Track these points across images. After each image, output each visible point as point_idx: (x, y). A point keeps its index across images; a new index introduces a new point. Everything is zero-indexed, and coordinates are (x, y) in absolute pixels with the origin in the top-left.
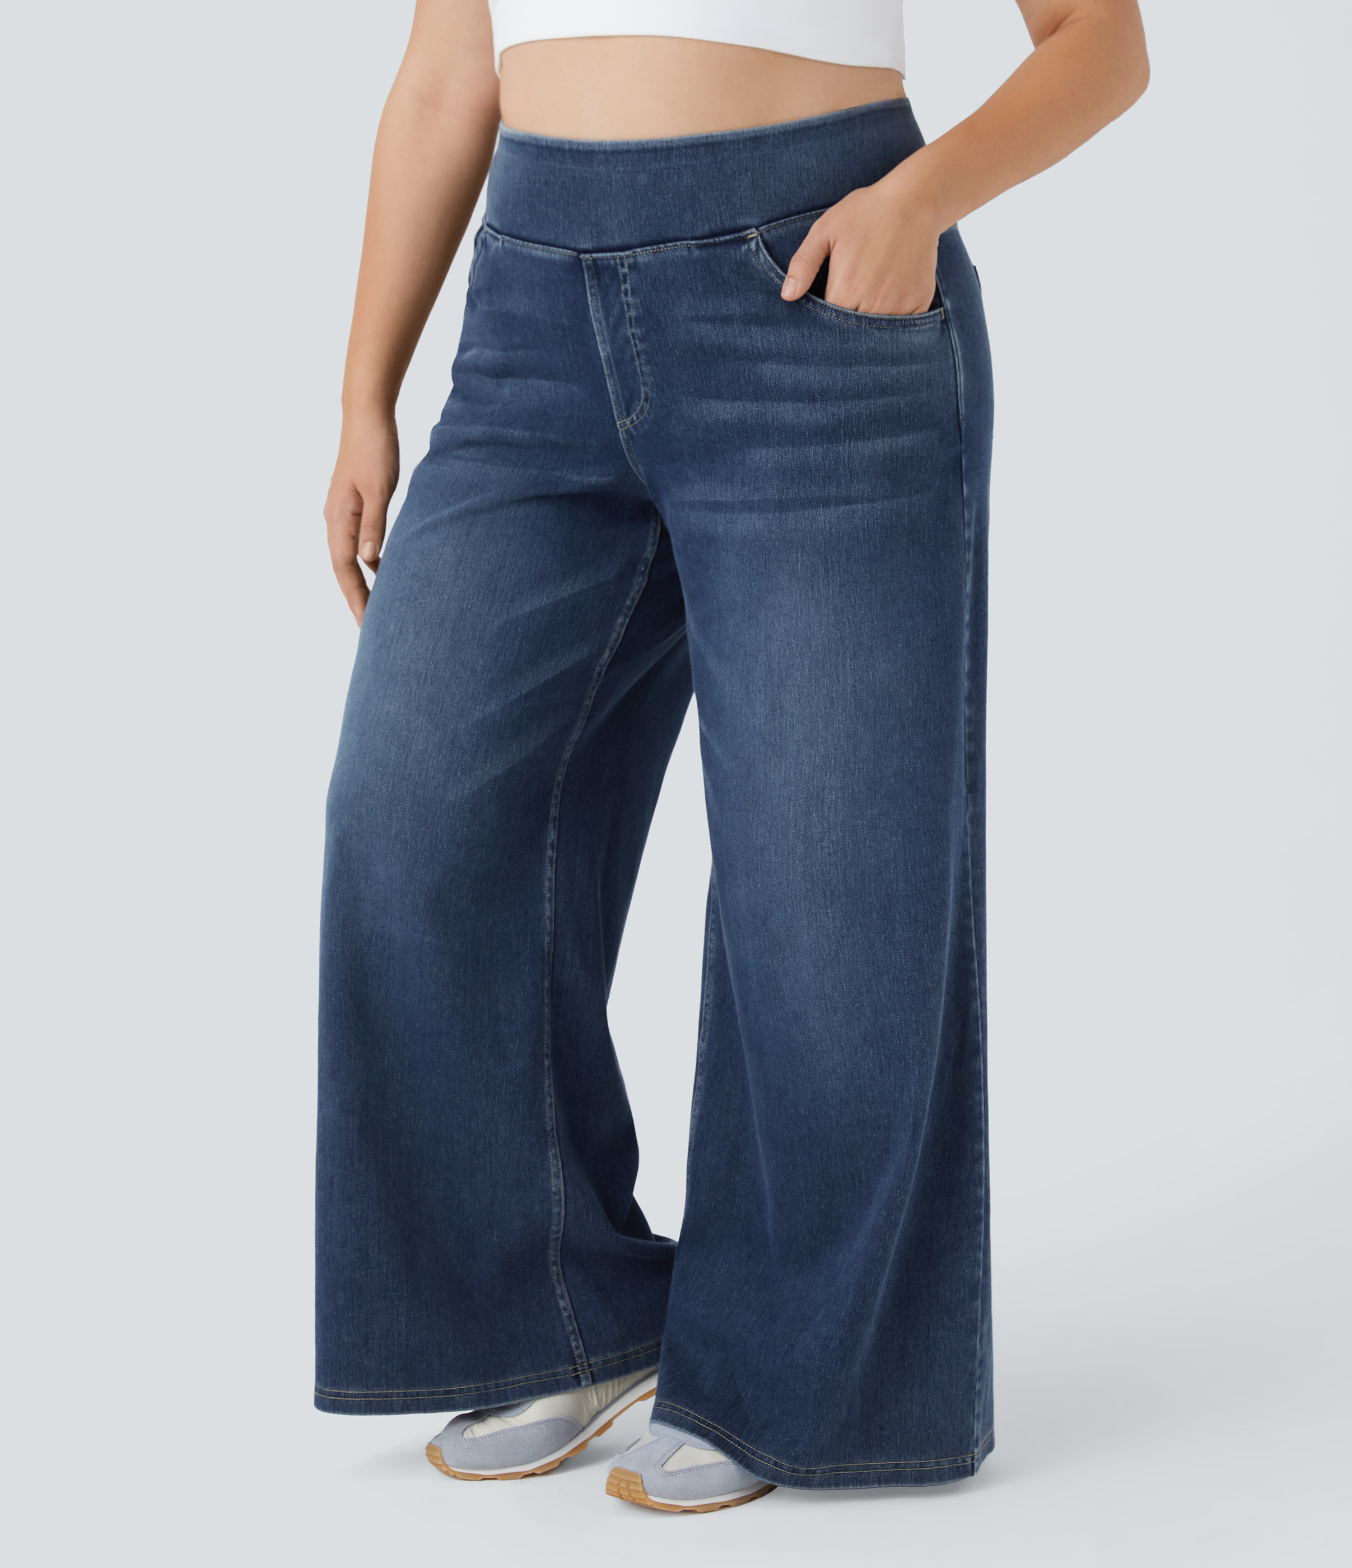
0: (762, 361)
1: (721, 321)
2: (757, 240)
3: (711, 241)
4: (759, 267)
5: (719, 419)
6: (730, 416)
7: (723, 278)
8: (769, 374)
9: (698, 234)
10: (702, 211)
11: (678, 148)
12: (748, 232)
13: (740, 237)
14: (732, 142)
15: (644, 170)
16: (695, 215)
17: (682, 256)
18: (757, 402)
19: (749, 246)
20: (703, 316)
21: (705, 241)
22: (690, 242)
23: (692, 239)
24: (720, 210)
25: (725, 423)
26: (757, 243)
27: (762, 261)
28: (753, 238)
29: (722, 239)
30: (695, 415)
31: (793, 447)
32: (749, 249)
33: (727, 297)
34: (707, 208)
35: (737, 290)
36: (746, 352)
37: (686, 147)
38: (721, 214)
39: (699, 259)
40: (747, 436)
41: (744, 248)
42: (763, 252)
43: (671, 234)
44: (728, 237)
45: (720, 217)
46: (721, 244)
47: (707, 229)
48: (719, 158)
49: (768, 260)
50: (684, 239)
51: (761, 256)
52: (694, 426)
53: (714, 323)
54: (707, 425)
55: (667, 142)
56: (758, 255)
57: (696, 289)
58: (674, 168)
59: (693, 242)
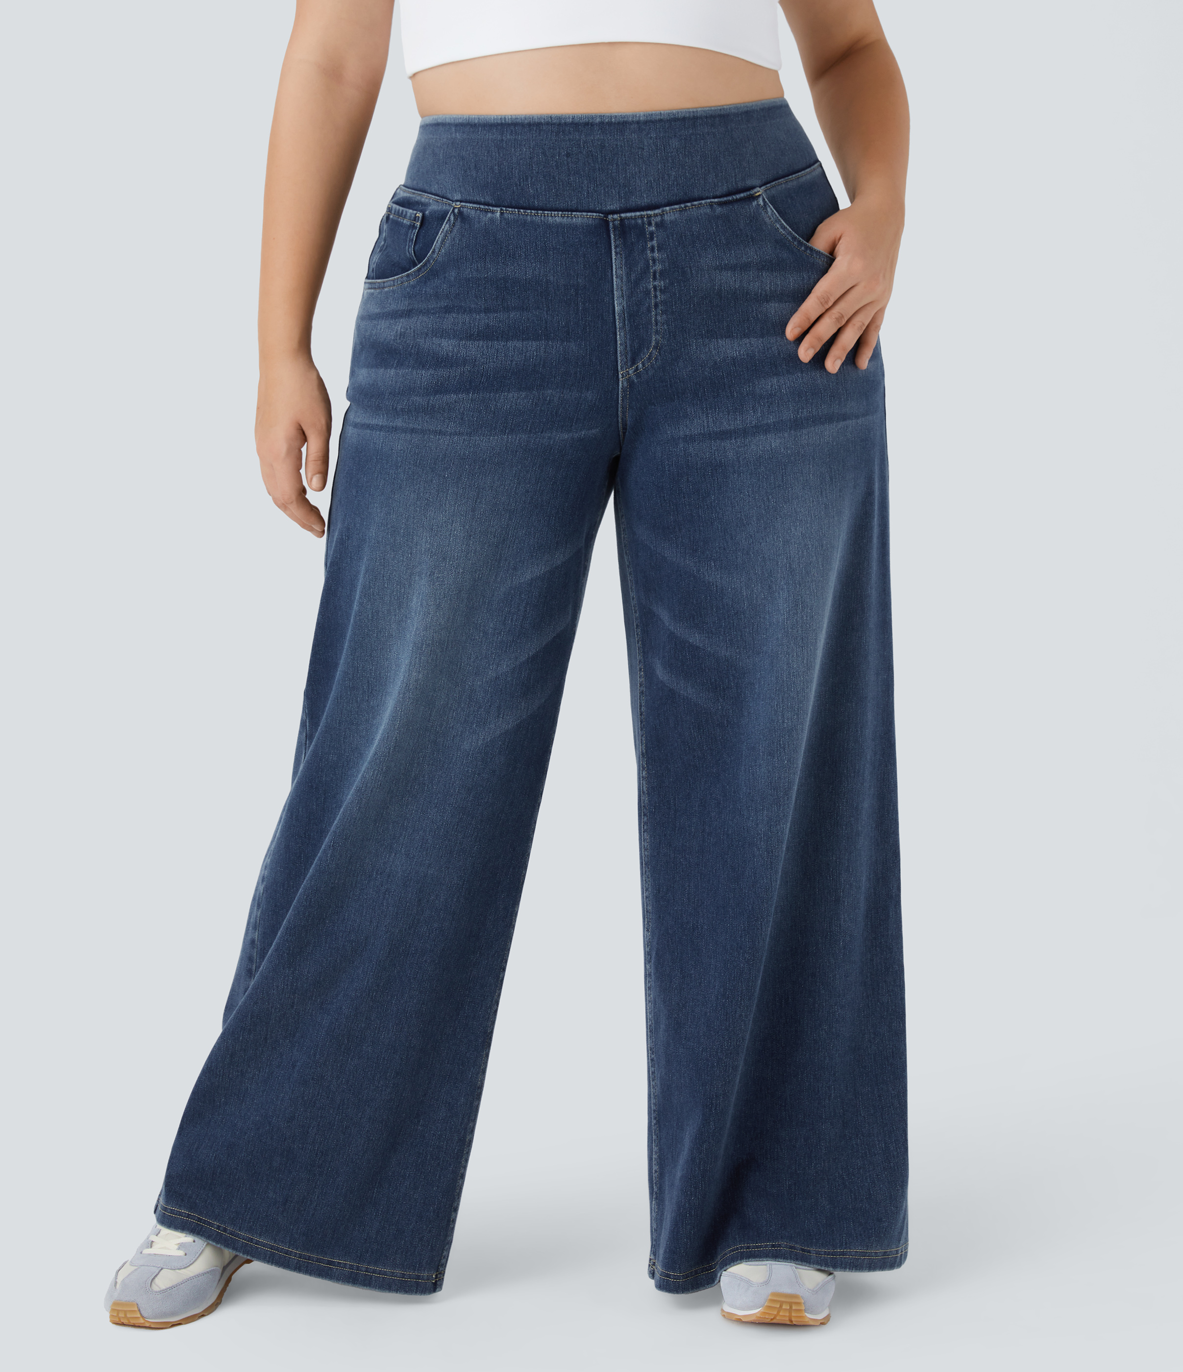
0: (767, 301)
1: (741, 269)
2: (763, 197)
3: (730, 198)
4: (767, 220)
5: (728, 357)
6: (739, 353)
7: (741, 230)
8: (773, 312)
9: (718, 193)
10: (722, 173)
11: (701, 118)
12: (755, 190)
13: (750, 194)
14: (736, 115)
15: (675, 136)
16: (716, 176)
17: (706, 214)
18: (763, 338)
19: (758, 202)
20: (725, 265)
21: (725, 199)
22: (713, 200)
23: (714, 198)
24: (735, 172)
25: (734, 359)
26: (764, 199)
27: (770, 213)
28: (760, 195)
29: (738, 196)
30: (703, 356)
31: (802, 373)
32: (759, 205)
33: (746, 247)
34: (726, 170)
35: (752, 241)
36: (755, 295)
37: (706, 117)
38: (735, 175)
39: (721, 215)
40: (755, 369)
41: (755, 203)
42: (769, 206)
43: (696, 194)
44: (742, 195)
45: (735, 179)
46: (737, 201)
47: (724, 189)
48: (729, 127)
49: (774, 213)
50: (707, 198)
51: (769, 209)
52: (702, 366)
53: (735, 270)
54: (715, 363)
55: (693, 112)
56: (766, 209)
57: (720, 241)
58: (700, 135)
59: (716, 200)
